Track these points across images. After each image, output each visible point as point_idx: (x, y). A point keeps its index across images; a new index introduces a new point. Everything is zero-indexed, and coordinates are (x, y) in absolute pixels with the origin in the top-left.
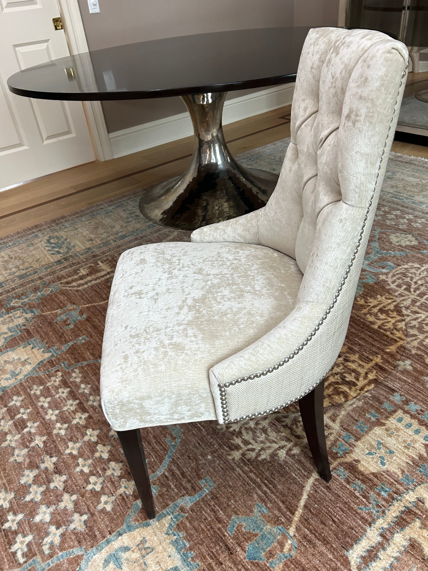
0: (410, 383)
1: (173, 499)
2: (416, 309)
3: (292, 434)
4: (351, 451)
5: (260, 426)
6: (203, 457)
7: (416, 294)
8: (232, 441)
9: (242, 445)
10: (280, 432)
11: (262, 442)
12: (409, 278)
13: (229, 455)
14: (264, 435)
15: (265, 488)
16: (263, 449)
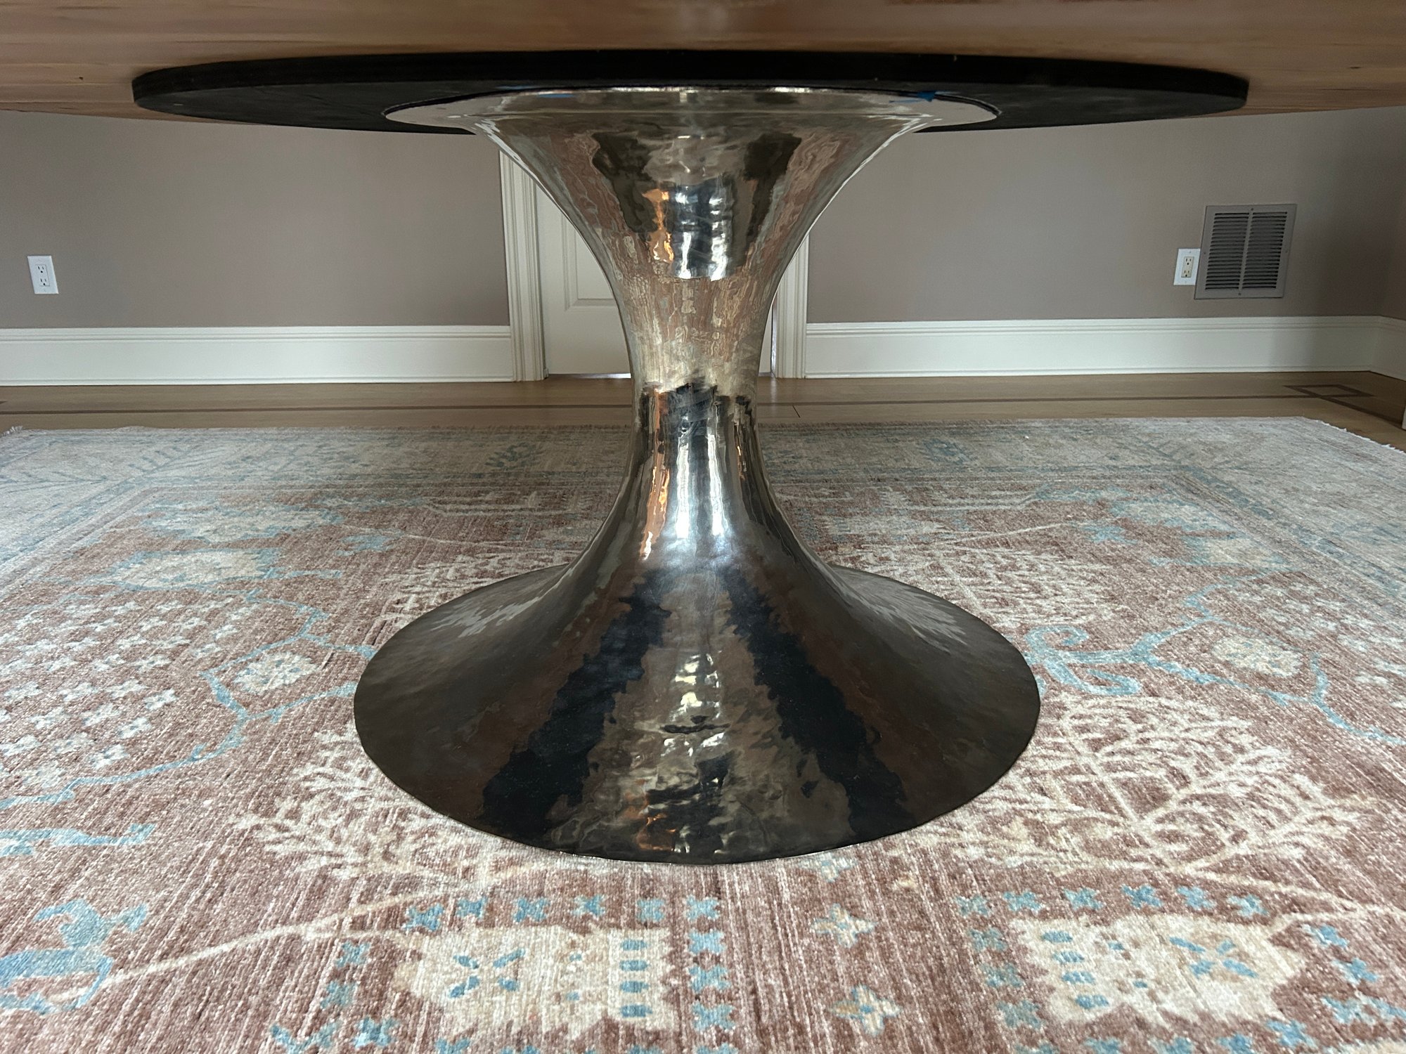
0: (780, 899)
1: (59, 824)
2: (1054, 785)
3: (388, 845)
4: (436, 933)
5: (358, 806)
6: (199, 796)
7: (1106, 759)
8: (277, 800)
9: (280, 815)
10: (375, 832)
11: (319, 830)
12: (1140, 726)
13: (238, 815)
14: (340, 820)
15: (196, 893)
16: (301, 839)
